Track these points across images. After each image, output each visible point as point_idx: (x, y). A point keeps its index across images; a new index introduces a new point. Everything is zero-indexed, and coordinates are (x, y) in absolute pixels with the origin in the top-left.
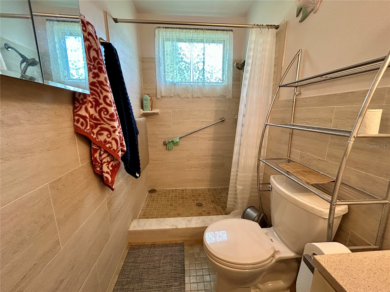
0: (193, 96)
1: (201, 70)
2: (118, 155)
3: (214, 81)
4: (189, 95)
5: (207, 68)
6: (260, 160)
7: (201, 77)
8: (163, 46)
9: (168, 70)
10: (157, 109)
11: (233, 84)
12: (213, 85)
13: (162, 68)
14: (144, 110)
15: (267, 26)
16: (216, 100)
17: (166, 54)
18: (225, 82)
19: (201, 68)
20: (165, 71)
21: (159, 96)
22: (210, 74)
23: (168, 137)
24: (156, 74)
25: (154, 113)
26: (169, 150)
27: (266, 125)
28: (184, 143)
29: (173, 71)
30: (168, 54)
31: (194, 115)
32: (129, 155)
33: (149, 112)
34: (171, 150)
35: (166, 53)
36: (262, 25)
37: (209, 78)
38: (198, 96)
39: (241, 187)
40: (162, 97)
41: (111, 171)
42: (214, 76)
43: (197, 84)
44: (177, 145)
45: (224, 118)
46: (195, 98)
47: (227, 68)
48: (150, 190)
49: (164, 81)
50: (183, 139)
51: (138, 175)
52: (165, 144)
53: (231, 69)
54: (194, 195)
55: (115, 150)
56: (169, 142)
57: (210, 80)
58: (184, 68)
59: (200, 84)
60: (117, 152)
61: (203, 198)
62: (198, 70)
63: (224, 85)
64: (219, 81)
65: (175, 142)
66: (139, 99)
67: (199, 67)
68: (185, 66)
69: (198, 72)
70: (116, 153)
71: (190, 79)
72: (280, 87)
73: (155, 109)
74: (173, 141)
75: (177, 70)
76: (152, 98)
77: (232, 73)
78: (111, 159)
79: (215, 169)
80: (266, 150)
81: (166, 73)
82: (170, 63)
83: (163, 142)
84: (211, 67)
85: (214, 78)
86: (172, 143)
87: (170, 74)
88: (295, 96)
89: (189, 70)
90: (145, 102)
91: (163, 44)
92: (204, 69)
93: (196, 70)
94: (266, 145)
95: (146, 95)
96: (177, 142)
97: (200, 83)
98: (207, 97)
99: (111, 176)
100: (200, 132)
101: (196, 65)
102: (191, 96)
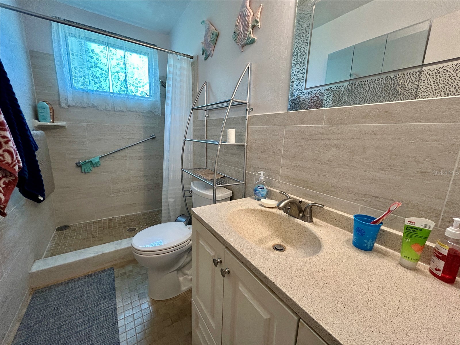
0: (115, 109)
1: (122, 81)
2: (15, 169)
3: (140, 95)
4: (110, 108)
5: (130, 80)
6: (182, 170)
7: (124, 89)
8: (65, 43)
9: (75, 74)
10: (63, 121)
11: (161, 101)
12: (138, 99)
13: (66, 70)
14: (40, 122)
15: (183, 55)
16: (143, 116)
17: (71, 54)
18: (153, 97)
19: (122, 78)
20: (72, 74)
21: (63, 105)
22: (134, 87)
23: (82, 158)
24: (57, 76)
25: (57, 126)
26: (85, 173)
27: (185, 140)
28: (106, 164)
29: (84, 76)
30: (75, 55)
31: (117, 131)
32: (27, 173)
33: (49, 124)
34: (88, 172)
35: (70, 52)
36: (179, 53)
37: (134, 91)
38: (121, 109)
39: (173, 200)
40: (69, 106)
41: (3, 188)
42: (140, 90)
43: (119, 96)
44: (97, 167)
45: (154, 135)
46: (118, 111)
47: (153, 83)
48: (58, 228)
49: (70, 86)
50: (105, 158)
51: (42, 199)
52: (78, 165)
53: (157, 85)
54: (124, 222)
55: (10, 163)
56: (85, 163)
57: (135, 93)
58: (100, 75)
59: (123, 96)
60: (12, 165)
61: (136, 223)
62: (119, 81)
63: (152, 101)
64: (145, 95)
65: (93, 162)
66: (30, 107)
67: (120, 77)
68: (101, 73)
69: (119, 82)
70: (11, 167)
71: (109, 89)
72: (193, 109)
73: (59, 120)
74: (91, 162)
75: (90, 77)
76: (53, 106)
77: (159, 89)
78: (2, 175)
79: (150, 190)
80: (192, 163)
81: (73, 77)
82: (78, 66)
83: (76, 163)
84: (135, 80)
85: (140, 92)
86: (89, 165)
87: (79, 79)
88: (206, 117)
89: (107, 79)
90: (40, 111)
91: (65, 40)
92: (126, 80)
93: (117, 79)
94: (192, 159)
95: (41, 101)
96: (96, 163)
97: (122, 94)
98: (133, 111)
99: (4, 195)
100: (127, 150)
101: (116, 74)
102: (112, 109)
